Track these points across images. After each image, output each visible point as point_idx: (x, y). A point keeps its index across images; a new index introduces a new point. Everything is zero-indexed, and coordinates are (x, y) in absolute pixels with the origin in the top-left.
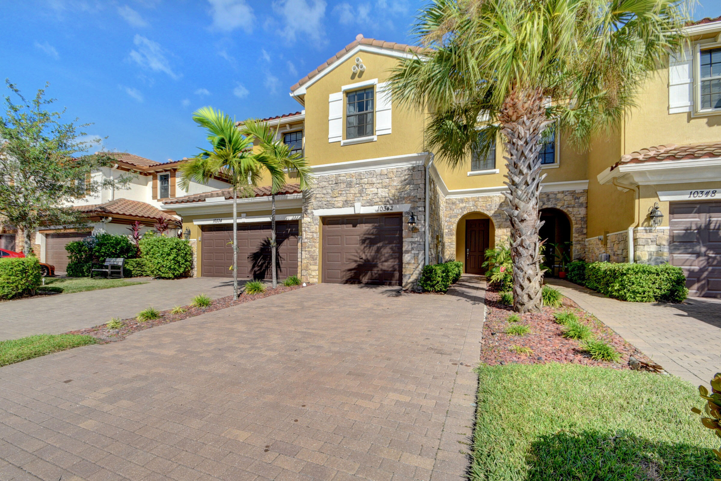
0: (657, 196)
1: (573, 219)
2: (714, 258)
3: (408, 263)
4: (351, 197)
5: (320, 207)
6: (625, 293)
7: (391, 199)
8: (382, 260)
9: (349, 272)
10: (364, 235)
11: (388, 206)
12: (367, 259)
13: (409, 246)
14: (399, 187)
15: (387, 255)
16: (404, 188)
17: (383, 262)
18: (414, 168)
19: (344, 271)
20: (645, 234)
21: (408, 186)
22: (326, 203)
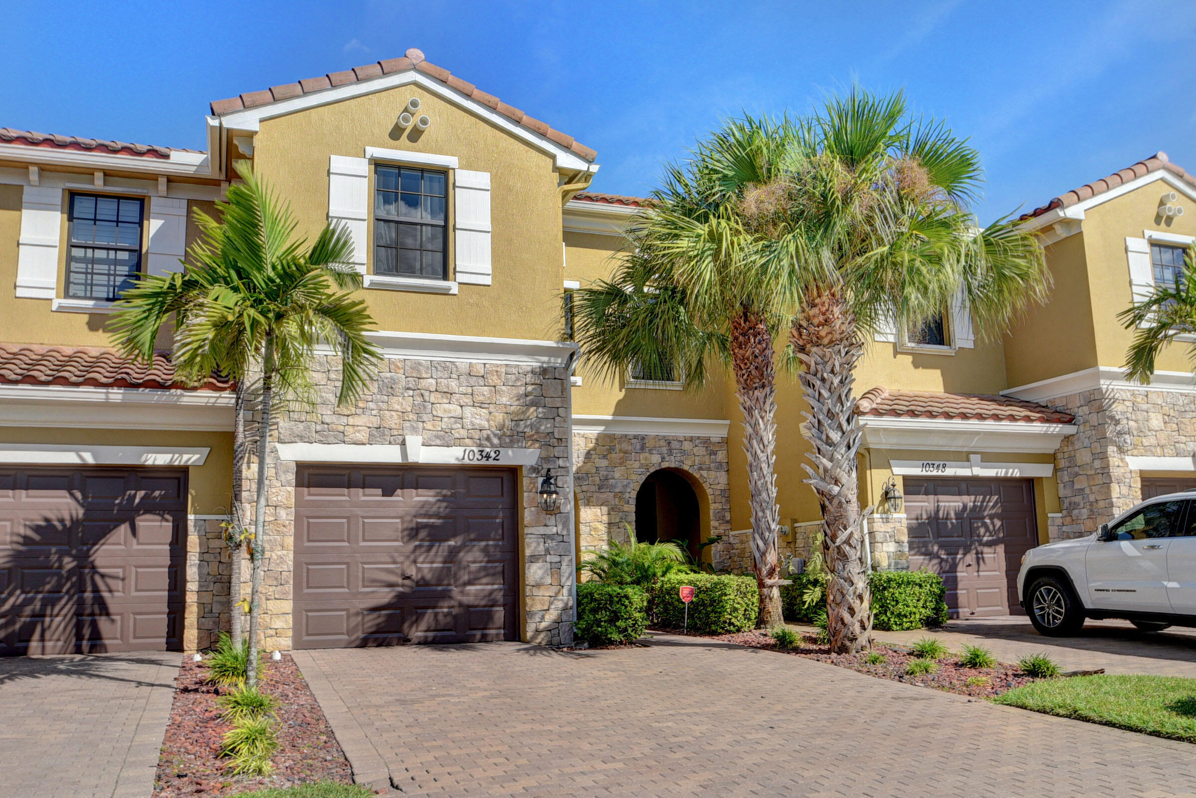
0: (890, 467)
1: (709, 491)
2: (947, 561)
3: (538, 585)
4: (392, 420)
5: (302, 439)
6: (889, 620)
7: (495, 435)
8: (461, 581)
9: (376, 614)
10: (415, 516)
11: (488, 450)
12: (423, 578)
13: (538, 544)
14: (512, 408)
15: (474, 567)
16: (523, 413)
17: (465, 584)
18: (544, 371)
19: (357, 614)
20: (882, 525)
21: (532, 409)
22: (319, 428)
